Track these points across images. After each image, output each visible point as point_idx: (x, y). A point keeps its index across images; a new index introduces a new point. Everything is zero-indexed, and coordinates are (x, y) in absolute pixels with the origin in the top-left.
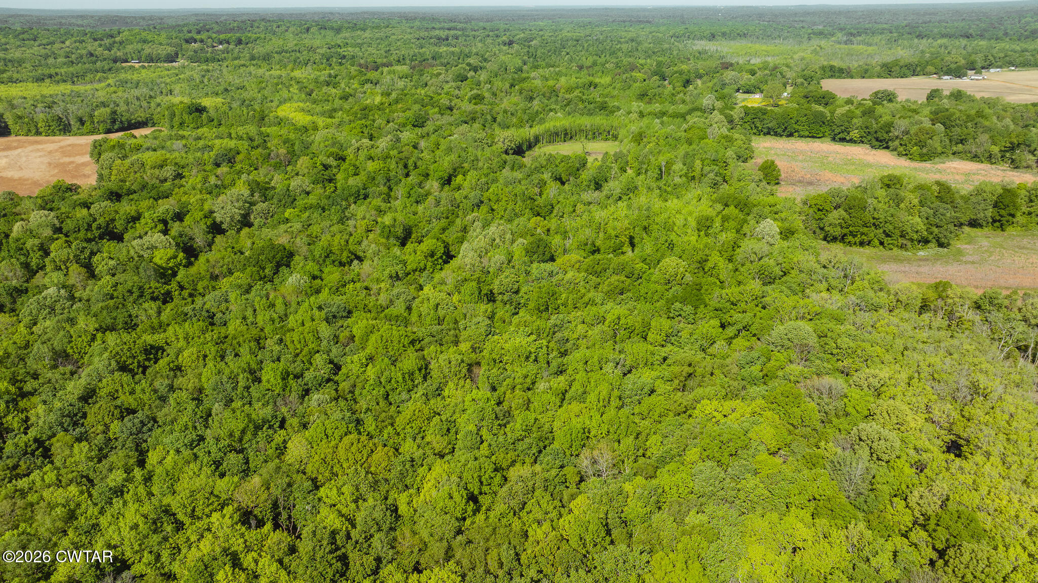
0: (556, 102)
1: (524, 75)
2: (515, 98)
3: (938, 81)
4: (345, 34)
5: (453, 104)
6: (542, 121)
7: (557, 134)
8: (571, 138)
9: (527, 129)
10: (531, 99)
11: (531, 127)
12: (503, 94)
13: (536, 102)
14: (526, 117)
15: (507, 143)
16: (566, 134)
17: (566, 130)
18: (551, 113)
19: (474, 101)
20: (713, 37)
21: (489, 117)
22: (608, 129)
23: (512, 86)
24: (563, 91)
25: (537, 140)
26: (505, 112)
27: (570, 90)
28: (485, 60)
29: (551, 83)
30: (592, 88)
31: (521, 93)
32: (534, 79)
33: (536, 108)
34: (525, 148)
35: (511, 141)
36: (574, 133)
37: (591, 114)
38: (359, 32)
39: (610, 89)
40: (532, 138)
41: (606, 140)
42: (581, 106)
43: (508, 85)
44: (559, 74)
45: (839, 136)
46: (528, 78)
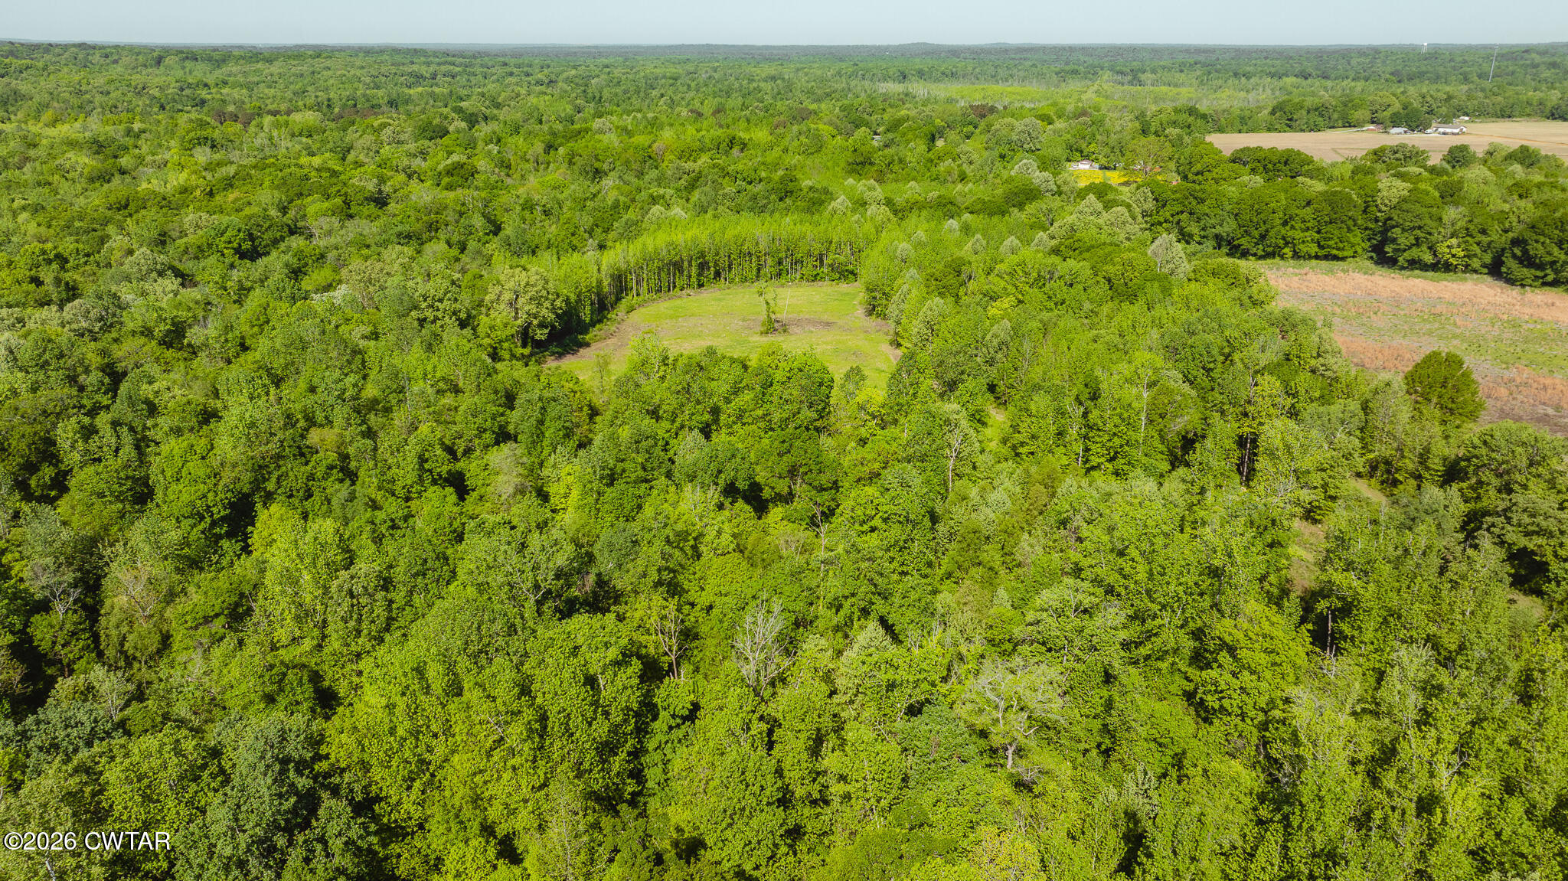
0: (660, 181)
1: (577, 126)
2: (556, 174)
3: (1384, 136)
4: (232, 67)
5: (387, 189)
6: (632, 231)
7: (677, 266)
8: (718, 274)
9: (592, 255)
10: (598, 174)
11: (602, 247)
12: (530, 166)
13: (608, 182)
14: (586, 220)
15: (525, 306)
16: (703, 266)
17: (702, 255)
18: (656, 209)
19: (445, 180)
20: (904, 77)
21: (478, 221)
22: (817, 248)
23: (550, 147)
24: (669, 157)
25: (621, 285)
26: (529, 206)
27: (687, 154)
28: (498, 106)
29: (641, 140)
30: (735, 151)
31: (571, 163)
32: (601, 131)
33: (611, 197)
34: (586, 314)
35: (536, 299)
36: (723, 262)
37: (763, 209)
38: (260, 65)
39: (777, 152)
40: (606, 283)
41: (815, 278)
42: (730, 189)
43: (539, 147)
44: (654, 125)
45: (1407, 255)
46: (587, 130)
